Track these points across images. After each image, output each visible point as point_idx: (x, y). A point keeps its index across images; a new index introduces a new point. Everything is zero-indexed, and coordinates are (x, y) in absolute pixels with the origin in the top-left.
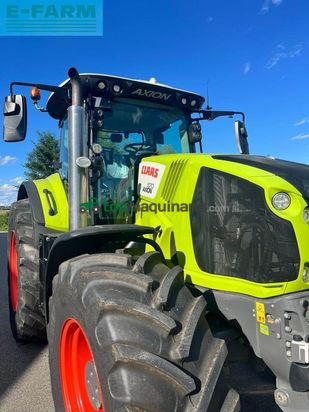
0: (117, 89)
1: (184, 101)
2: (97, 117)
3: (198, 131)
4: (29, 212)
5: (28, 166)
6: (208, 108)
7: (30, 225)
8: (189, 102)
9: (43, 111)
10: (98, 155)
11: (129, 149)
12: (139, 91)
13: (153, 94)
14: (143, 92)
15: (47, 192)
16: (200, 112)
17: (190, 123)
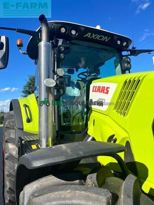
0: (73, 32)
1: (119, 42)
2: (59, 52)
3: (129, 63)
4: (13, 120)
5: (23, 92)
6: (133, 48)
7: (13, 129)
8: (122, 43)
9: (24, 54)
10: (61, 77)
11: (81, 76)
12: (88, 35)
13: (98, 37)
14: (91, 35)
15: (26, 106)
16: (128, 51)
17: (122, 58)
